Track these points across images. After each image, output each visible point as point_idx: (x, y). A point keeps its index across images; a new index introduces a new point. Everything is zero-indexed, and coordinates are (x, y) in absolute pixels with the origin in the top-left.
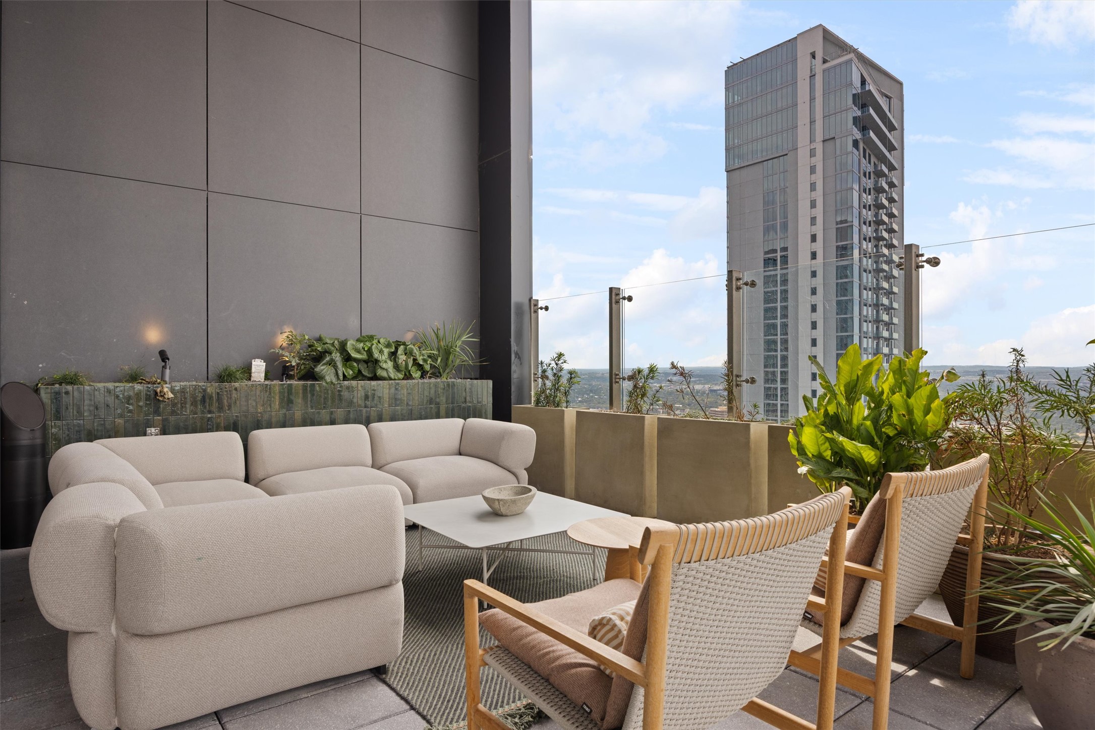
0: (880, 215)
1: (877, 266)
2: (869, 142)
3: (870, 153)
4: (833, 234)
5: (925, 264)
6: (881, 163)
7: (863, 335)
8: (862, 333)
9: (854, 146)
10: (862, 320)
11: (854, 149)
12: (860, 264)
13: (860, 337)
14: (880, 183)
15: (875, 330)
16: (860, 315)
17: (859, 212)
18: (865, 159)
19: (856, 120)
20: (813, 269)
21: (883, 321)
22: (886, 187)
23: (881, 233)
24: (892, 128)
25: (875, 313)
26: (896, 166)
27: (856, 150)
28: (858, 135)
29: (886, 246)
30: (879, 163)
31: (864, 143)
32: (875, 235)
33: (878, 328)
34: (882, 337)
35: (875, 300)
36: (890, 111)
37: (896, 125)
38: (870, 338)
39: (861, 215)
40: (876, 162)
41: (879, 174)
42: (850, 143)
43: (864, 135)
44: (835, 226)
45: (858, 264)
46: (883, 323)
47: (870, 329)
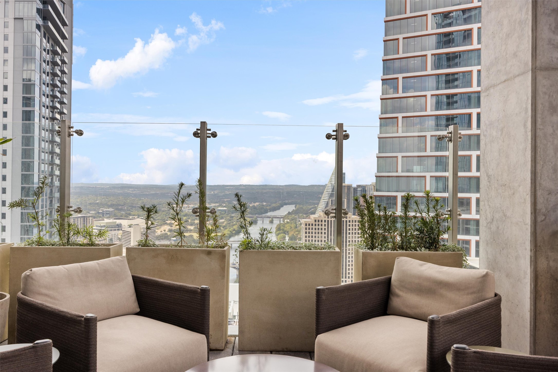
0: (55, 80)
1: (53, 115)
2: (47, 29)
3: (49, 37)
4: (20, 88)
5: (74, 133)
6: (57, 45)
7: (41, 162)
8: (41, 160)
9: (37, 28)
10: (41, 151)
11: (37, 30)
12: (40, 112)
13: (39, 163)
14: (55, 58)
15: (50, 158)
16: (39, 148)
17: (40, 76)
18: (45, 39)
19: (38, 11)
20: (5, 111)
21: (56, 153)
22: (60, 63)
23: (56, 93)
24: (64, 24)
25: (50, 147)
26: (67, 50)
27: (38, 31)
28: (40, 22)
29: (59, 102)
30: (55, 45)
31: (44, 28)
32: (51, 93)
33: (52, 157)
34: (55, 164)
35: (51, 138)
36: (64, 13)
37: (67, 23)
38: (46, 164)
39: (42, 78)
40: (53, 44)
41: (55, 53)
42: (34, 26)
43: (44, 22)
44: (21, 82)
45: (39, 111)
46: (56, 154)
47: (46, 158)
